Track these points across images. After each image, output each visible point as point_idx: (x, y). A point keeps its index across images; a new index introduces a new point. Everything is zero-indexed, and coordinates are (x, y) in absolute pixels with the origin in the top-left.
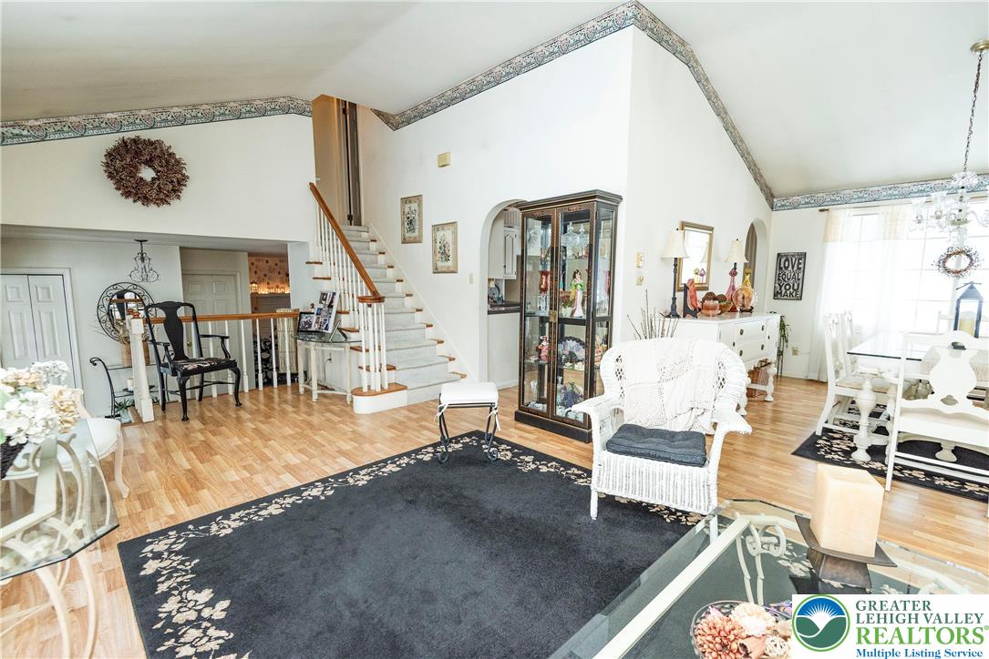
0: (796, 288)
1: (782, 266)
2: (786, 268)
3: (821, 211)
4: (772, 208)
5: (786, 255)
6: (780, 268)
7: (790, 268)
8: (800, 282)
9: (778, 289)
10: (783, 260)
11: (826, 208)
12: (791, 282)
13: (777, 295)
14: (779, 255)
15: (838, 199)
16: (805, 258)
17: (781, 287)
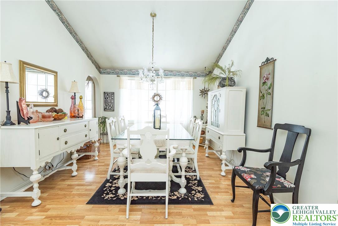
0: (112, 106)
1: (106, 97)
2: (108, 98)
3: (118, 76)
4: (100, 73)
5: (107, 93)
6: (105, 98)
7: (109, 98)
8: (113, 103)
9: (105, 107)
10: (106, 95)
11: (119, 75)
12: (110, 104)
13: (105, 109)
14: (104, 92)
15: (123, 72)
16: (114, 94)
17: (106, 106)
